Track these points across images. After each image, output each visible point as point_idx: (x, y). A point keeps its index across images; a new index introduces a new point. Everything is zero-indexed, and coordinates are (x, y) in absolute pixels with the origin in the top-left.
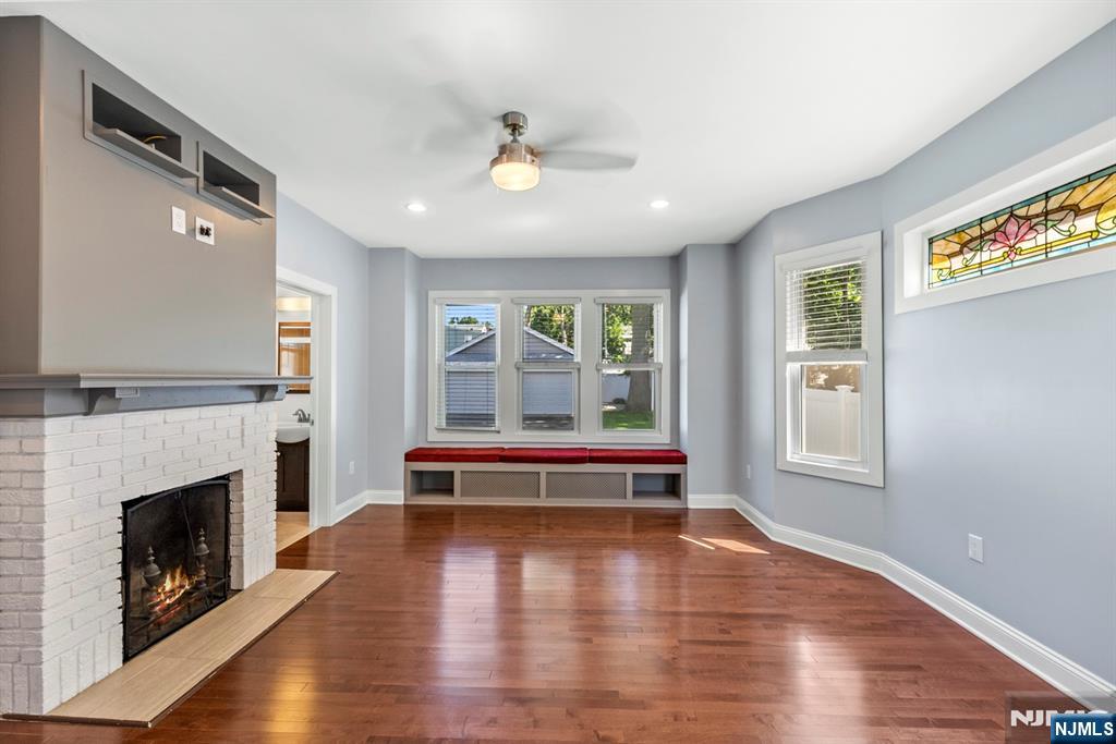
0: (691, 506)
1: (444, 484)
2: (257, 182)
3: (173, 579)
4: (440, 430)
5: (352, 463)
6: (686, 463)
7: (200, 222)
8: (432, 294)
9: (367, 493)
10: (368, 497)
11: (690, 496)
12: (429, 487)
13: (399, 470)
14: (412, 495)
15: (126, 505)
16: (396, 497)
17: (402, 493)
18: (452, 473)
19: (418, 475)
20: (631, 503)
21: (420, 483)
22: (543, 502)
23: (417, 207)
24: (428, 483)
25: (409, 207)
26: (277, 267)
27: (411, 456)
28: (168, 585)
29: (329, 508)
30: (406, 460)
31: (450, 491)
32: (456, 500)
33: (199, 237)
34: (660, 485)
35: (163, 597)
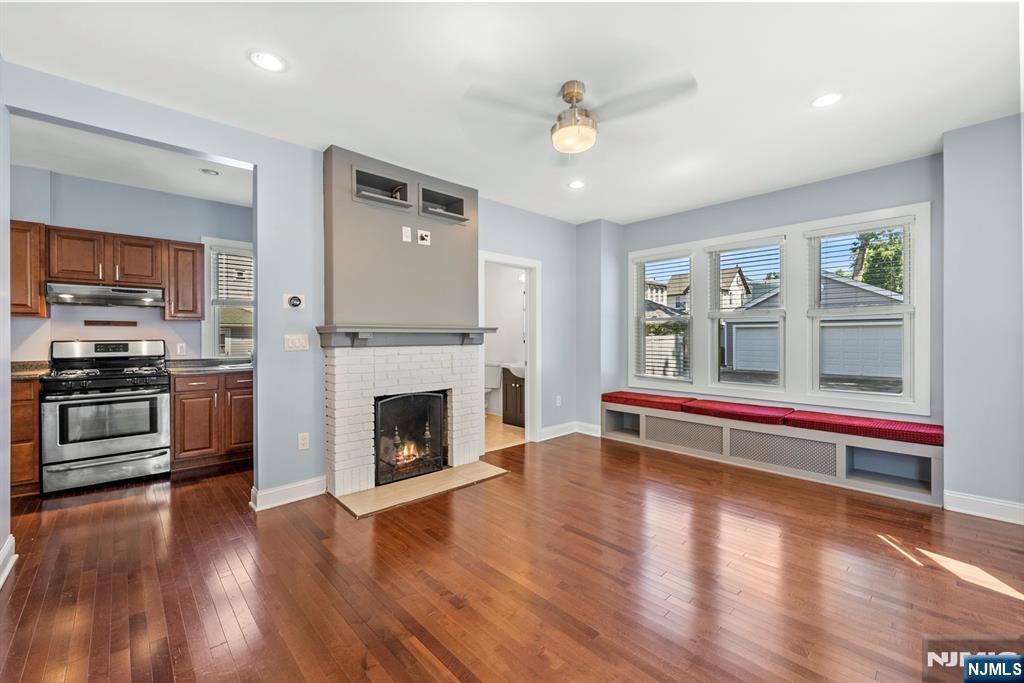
0: (948, 506)
2: (460, 197)
3: (409, 449)
4: (638, 376)
5: (559, 397)
6: (942, 445)
7: (420, 232)
8: (631, 255)
9: (575, 423)
10: (575, 427)
11: (947, 492)
12: (629, 427)
13: (597, 407)
14: (607, 430)
15: (377, 399)
16: (595, 430)
17: (599, 427)
18: (638, 416)
19: (612, 415)
20: (841, 480)
21: (615, 421)
22: (726, 459)
23: (577, 185)
24: (627, 424)
25: (572, 185)
26: (480, 252)
27: (608, 398)
28: (406, 452)
29: (537, 430)
30: (603, 400)
31: (636, 432)
32: (641, 441)
33: (420, 242)
34: (911, 471)
35: (402, 458)
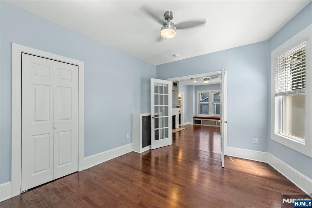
1: (199, 122)
4: (199, 114)
5: (186, 118)
8: (197, 91)
10: (188, 123)
13: (192, 119)
17: (193, 123)
18: (201, 120)
19: (195, 120)
21: (196, 122)
22: (216, 126)
27: (194, 117)
29: (183, 123)
32: (201, 125)
